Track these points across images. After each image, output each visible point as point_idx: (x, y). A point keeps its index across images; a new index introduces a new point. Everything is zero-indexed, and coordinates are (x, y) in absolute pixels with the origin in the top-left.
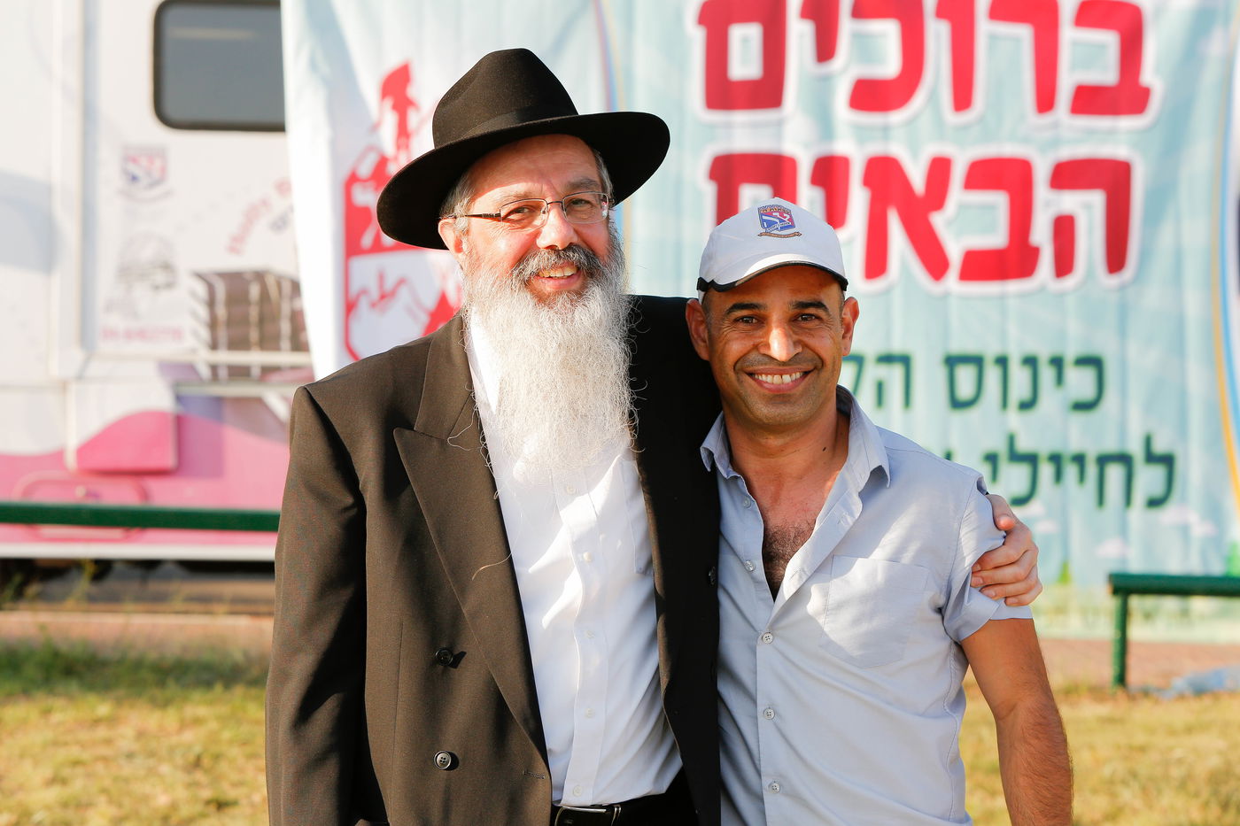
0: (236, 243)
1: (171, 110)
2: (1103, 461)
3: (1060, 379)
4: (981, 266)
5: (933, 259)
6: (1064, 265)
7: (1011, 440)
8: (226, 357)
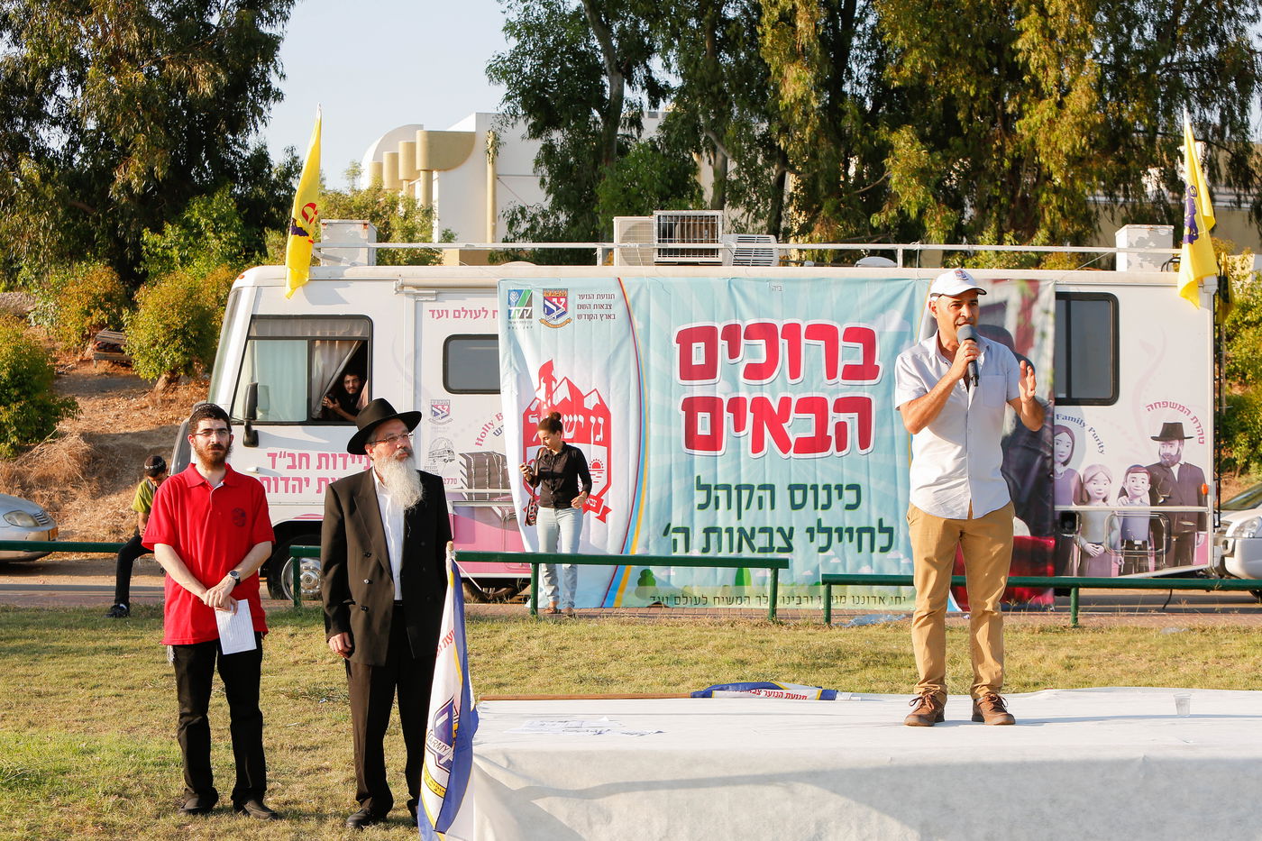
0: (479, 442)
1: (451, 385)
2: (861, 531)
3: (840, 496)
4: (805, 446)
5: (783, 444)
6: (841, 446)
7: (819, 521)
8: (474, 490)
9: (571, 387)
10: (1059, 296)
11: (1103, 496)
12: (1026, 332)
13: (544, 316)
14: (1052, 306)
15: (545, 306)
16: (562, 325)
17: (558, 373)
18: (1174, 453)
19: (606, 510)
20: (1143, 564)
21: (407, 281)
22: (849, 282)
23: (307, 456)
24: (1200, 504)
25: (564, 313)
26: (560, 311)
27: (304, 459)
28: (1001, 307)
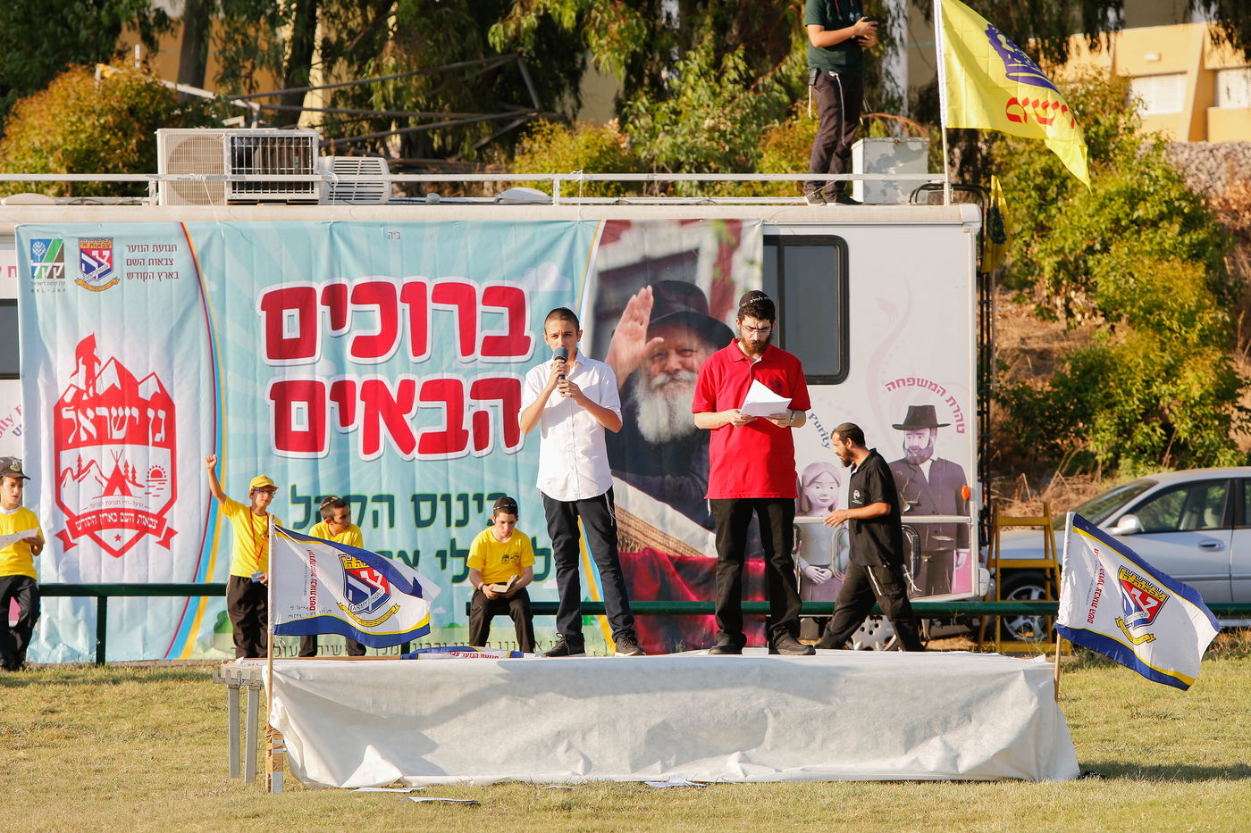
3: (480, 507)
5: (405, 441)
6: (481, 443)
7: (453, 543)
9: (121, 370)
10: (769, 240)
11: (829, 504)
12: (724, 288)
13: (81, 276)
14: (759, 255)
15: (82, 261)
16: (106, 287)
17: (103, 353)
18: (924, 446)
19: (171, 533)
22: (489, 226)
24: (959, 512)
25: (109, 271)
26: (103, 268)
28: (691, 256)
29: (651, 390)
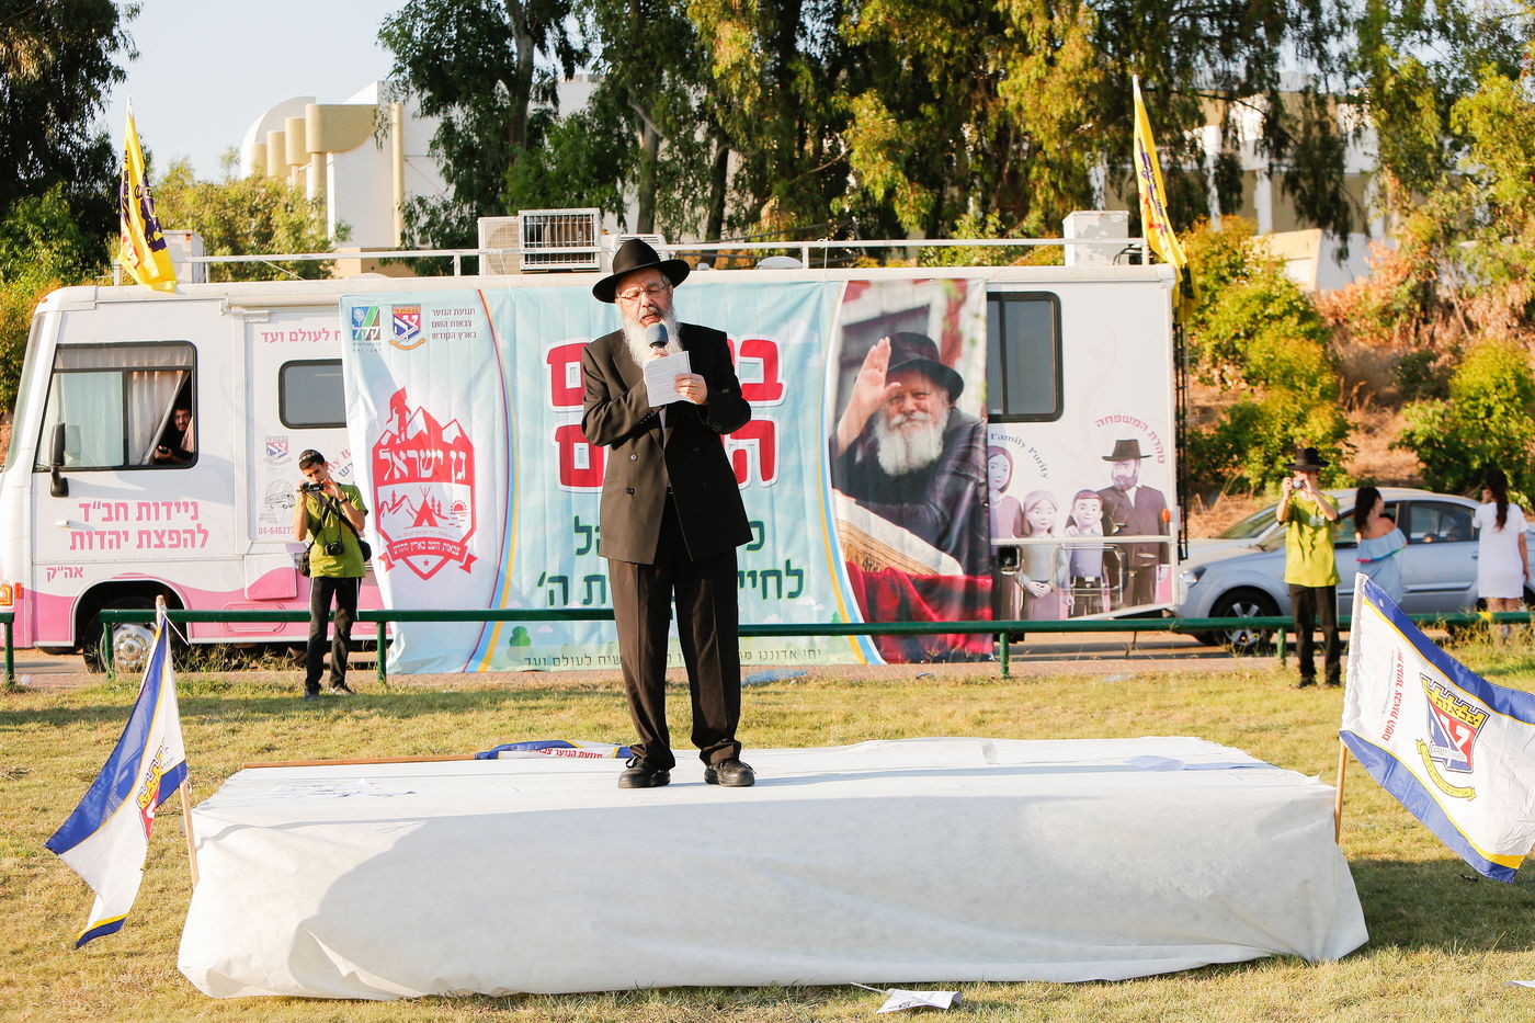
1: (289, 419)
2: (765, 574)
9: (427, 417)
10: (991, 296)
11: (1047, 527)
12: (953, 341)
13: (393, 337)
14: (983, 309)
15: (395, 324)
16: (414, 346)
17: (412, 402)
18: (1129, 475)
19: (471, 558)
20: (1097, 604)
21: (236, 300)
22: (744, 287)
23: (125, 506)
24: (1161, 533)
25: (417, 332)
26: (412, 330)
27: (122, 509)
28: (923, 311)
29: (890, 429)
